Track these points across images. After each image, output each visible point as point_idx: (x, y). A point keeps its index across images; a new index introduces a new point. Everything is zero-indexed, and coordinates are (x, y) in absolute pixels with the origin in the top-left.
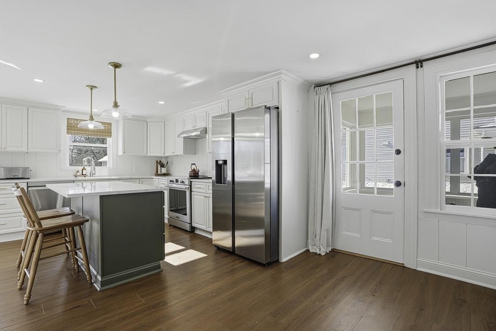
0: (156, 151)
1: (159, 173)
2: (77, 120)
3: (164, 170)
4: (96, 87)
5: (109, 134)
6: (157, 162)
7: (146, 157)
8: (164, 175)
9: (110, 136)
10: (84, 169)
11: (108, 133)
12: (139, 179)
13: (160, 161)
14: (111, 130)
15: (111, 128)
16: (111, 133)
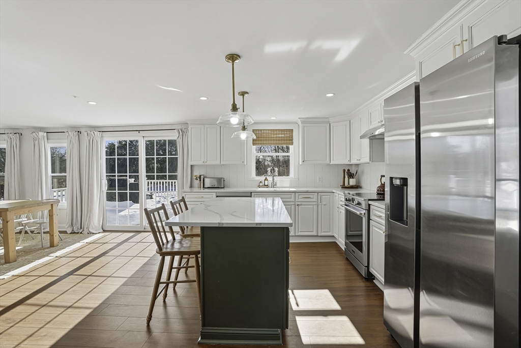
0: (340, 159)
1: (346, 184)
2: (261, 130)
3: (352, 182)
4: (248, 93)
5: (291, 142)
6: (344, 171)
7: (329, 165)
8: (352, 187)
9: (292, 144)
10: (266, 179)
11: (290, 140)
12: (318, 193)
13: (349, 170)
14: (292, 137)
15: (292, 135)
16: (292, 140)
